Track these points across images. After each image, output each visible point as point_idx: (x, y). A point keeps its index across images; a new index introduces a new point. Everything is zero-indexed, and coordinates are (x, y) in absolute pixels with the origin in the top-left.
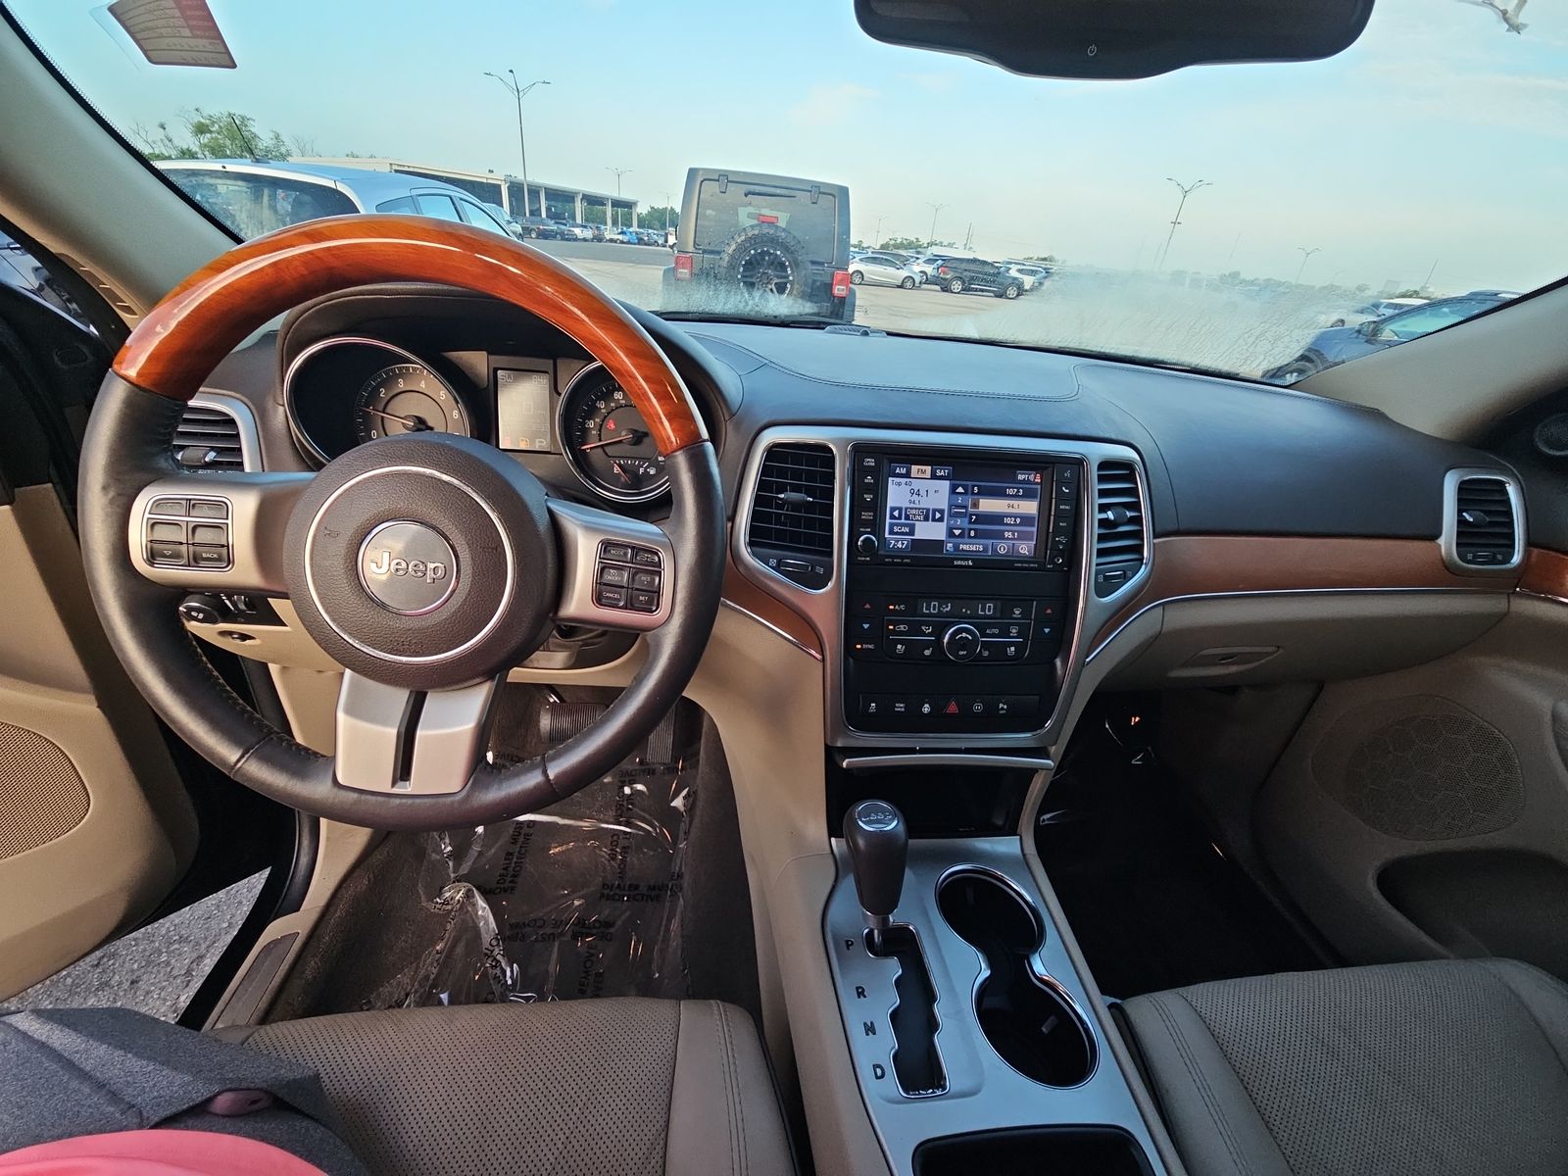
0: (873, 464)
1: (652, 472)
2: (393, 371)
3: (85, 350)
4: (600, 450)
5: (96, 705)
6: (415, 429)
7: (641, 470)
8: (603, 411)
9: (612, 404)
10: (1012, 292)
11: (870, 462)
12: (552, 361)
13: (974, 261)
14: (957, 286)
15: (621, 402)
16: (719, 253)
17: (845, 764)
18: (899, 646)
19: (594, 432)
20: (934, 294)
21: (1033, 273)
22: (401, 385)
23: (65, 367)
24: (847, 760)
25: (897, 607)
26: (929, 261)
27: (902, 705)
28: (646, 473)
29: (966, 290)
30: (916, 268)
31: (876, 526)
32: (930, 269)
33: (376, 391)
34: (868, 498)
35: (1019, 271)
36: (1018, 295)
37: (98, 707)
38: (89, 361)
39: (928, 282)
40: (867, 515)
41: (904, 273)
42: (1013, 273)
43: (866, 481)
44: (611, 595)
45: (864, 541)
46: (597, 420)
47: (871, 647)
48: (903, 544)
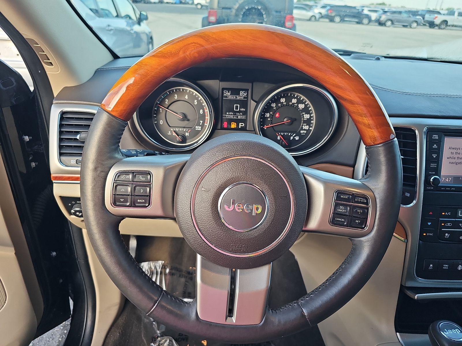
0: (437, 138)
1: (297, 138)
2: (173, 91)
3: (13, 80)
4: (272, 127)
5: (15, 252)
6: (183, 120)
7: (292, 138)
8: (275, 108)
9: (279, 105)
10: (365, 21)
11: (436, 137)
12: (251, 84)
13: (346, 6)
14: (337, 19)
15: (284, 103)
16: (230, 9)
17: (416, 297)
18: (447, 234)
19: (269, 119)
20: (325, 24)
21: (376, 11)
22: (176, 97)
23: (5, 89)
24: (417, 295)
25: (446, 214)
26: (323, 7)
27: (447, 266)
28: (294, 139)
29: (342, 20)
30: (317, 11)
31: (437, 171)
32: (324, 11)
33: (163, 100)
34: (434, 156)
35: (369, 11)
36: (368, 24)
37: (15, 253)
38: (14, 85)
39: (322, 17)
40: (433, 165)
41: (310, 14)
42: (366, 12)
43: (434, 147)
44: (340, 220)
45: (433, 179)
46: (271, 113)
47: (431, 234)
48: (449, 179)
